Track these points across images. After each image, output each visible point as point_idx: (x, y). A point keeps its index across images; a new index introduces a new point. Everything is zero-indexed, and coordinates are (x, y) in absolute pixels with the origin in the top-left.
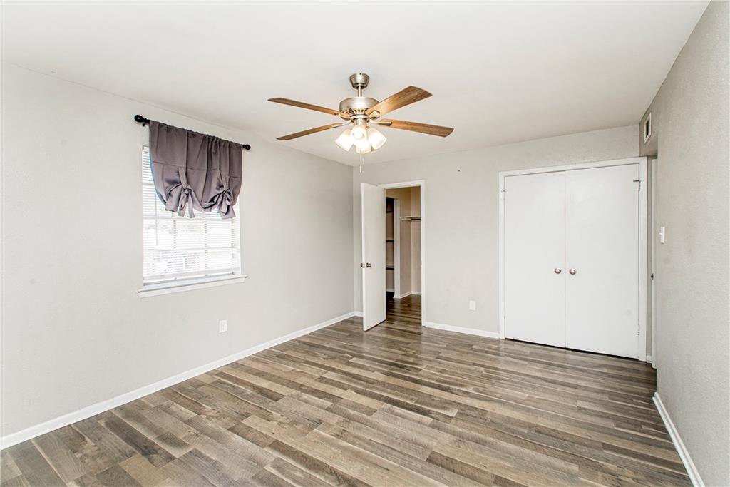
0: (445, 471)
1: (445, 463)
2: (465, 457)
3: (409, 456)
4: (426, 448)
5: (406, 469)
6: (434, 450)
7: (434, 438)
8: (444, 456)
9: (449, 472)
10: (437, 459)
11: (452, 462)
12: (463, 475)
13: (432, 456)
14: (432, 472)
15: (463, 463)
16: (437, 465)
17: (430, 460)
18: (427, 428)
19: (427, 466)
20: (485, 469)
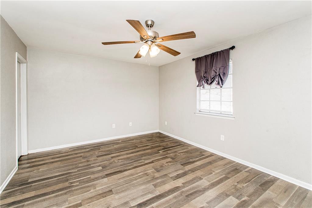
0: (102, 192)
1: (105, 195)
2: (99, 202)
3: (118, 187)
4: (117, 193)
5: (114, 183)
6: (113, 195)
7: (119, 199)
8: (108, 196)
9: (101, 193)
10: (109, 193)
11: (103, 197)
12: (95, 196)
13: (112, 193)
14: (106, 189)
15: (99, 199)
16: (107, 192)
17: (111, 191)
18: (128, 200)
19: (110, 189)
20: (88, 204)
